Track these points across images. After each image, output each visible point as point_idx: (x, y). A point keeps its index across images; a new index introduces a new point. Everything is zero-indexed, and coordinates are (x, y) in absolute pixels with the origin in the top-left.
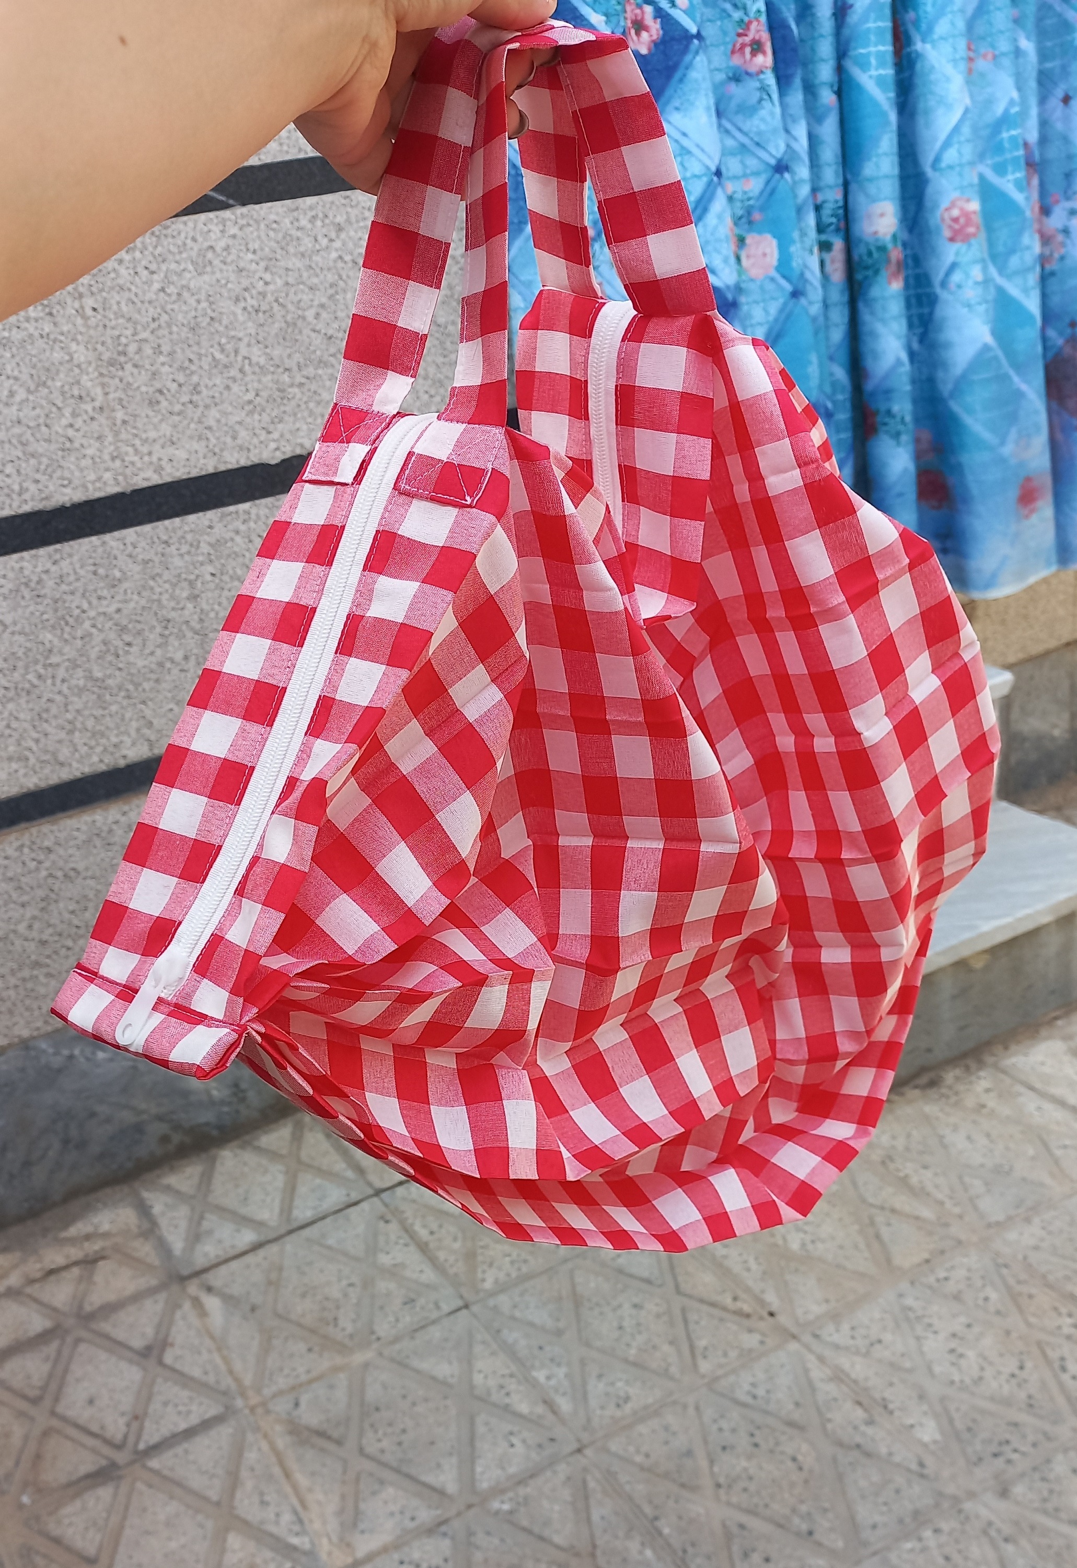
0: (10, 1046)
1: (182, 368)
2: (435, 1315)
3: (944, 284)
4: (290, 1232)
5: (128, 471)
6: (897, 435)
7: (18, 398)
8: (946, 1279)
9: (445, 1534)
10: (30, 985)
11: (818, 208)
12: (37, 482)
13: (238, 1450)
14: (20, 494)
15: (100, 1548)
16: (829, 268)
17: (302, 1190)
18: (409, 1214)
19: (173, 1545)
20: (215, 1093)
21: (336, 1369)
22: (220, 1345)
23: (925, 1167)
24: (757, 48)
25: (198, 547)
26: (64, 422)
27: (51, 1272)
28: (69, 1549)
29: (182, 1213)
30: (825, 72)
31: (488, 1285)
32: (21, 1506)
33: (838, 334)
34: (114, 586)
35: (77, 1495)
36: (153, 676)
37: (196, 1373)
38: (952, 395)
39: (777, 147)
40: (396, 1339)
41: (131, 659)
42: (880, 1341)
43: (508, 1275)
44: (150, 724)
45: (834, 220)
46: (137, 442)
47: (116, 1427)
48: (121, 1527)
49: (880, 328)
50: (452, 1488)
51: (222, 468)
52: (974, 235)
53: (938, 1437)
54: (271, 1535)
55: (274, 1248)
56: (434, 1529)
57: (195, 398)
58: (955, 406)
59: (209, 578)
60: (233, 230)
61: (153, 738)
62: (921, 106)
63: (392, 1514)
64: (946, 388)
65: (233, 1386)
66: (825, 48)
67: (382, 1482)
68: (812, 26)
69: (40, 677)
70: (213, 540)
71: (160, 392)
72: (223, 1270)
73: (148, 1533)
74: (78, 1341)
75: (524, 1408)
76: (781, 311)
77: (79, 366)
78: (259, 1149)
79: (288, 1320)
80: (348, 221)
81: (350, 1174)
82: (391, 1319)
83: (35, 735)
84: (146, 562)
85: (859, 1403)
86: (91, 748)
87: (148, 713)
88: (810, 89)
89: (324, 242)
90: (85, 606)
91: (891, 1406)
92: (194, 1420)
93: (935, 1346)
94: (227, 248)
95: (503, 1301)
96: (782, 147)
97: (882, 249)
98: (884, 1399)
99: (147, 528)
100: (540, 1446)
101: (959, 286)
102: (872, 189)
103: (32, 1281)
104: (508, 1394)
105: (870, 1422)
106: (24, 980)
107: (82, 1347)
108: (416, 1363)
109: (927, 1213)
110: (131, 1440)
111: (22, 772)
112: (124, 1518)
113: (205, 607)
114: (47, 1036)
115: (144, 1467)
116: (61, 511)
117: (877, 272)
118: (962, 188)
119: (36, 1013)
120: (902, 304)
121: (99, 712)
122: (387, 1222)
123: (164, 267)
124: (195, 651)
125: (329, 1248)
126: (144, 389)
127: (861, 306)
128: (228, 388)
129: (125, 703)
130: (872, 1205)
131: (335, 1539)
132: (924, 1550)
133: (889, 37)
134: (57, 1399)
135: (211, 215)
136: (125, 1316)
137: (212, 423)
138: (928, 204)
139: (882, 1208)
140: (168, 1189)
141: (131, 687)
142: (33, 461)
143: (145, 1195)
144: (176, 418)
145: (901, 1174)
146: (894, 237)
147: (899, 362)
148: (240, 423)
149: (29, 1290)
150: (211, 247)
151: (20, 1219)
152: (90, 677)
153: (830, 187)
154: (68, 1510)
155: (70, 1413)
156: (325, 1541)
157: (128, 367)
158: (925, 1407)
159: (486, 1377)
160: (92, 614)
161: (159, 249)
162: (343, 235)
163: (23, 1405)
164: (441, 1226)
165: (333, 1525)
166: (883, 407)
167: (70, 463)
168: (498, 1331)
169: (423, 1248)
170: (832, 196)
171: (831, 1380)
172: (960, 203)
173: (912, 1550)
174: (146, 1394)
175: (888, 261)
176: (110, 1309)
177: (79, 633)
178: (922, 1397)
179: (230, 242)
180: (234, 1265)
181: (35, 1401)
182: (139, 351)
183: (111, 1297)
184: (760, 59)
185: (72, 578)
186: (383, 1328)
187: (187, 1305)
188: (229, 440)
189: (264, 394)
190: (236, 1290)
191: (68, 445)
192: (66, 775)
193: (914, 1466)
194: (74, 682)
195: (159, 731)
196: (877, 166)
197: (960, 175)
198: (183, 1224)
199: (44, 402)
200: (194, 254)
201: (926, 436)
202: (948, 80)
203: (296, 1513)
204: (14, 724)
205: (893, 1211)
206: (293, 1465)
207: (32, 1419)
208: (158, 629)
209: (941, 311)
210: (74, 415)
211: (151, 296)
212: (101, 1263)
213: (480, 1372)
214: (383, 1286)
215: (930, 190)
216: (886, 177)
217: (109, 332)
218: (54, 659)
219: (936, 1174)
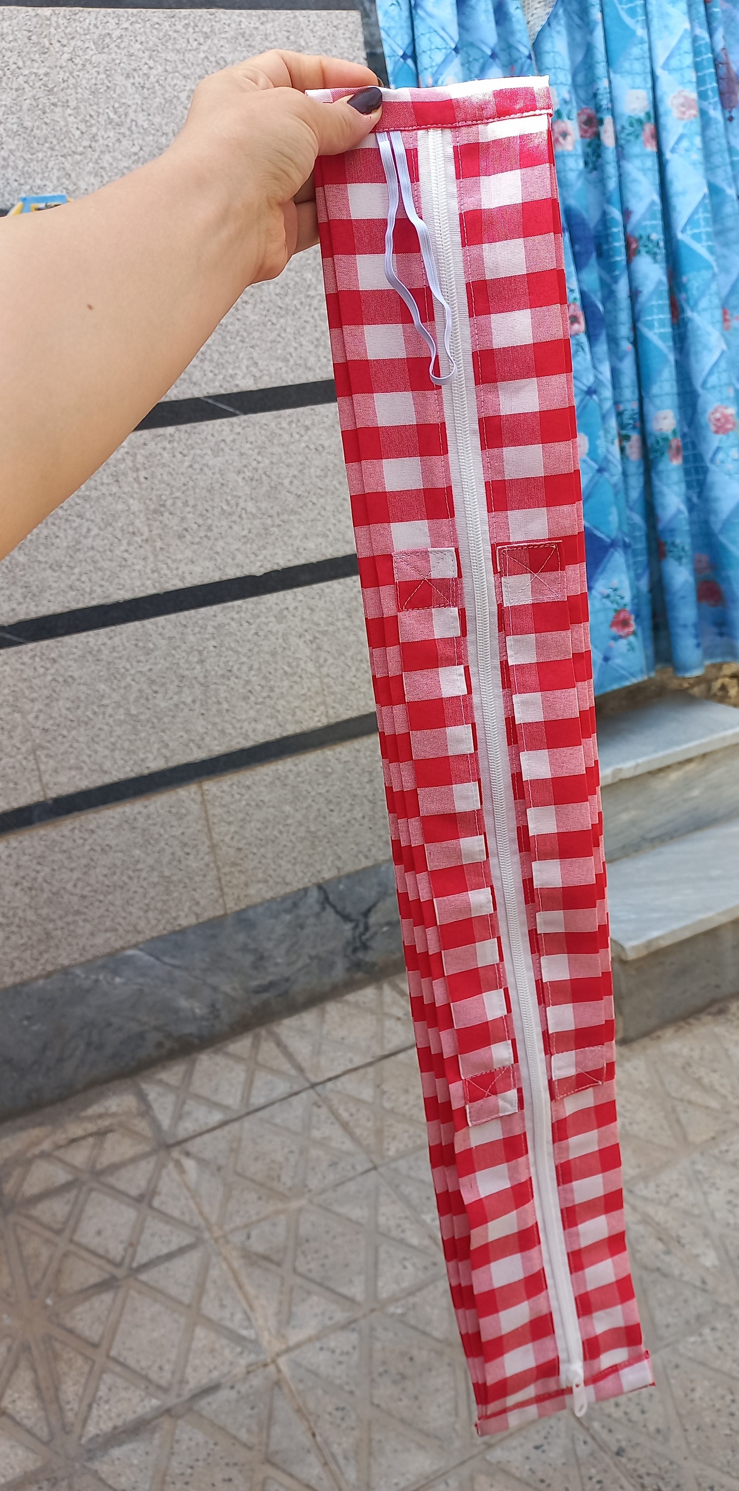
0: (55, 971)
1: (201, 515)
2: (351, 1174)
3: (712, 460)
4: (248, 1114)
5: (162, 580)
6: (679, 559)
7: (93, 533)
8: (727, 1151)
9: (353, 1330)
10: (72, 927)
11: (619, 414)
12: (102, 586)
13: (205, 1268)
14: (90, 594)
15: (102, 1337)
16: (628, 451)
17: (258, 1083)
18: (335, 1101)
19: (155, 1335)
20: (197, 1011)
21: (277, 1213)
22: (194, 1194)
23: (714, 1071)
24: (574, 319)
25: (206, 629)
26: (122, 548)
27: (73, 1141)
28: (79, 1337)
29: (170, 1100)
30: (624, 330)
31: (392, 1153)
32: (46, 1307)
33: (635, 493)
34: (148, 654)
35: (87, 1299)
36: (171, 713)
37: (176, 1213)
38: (722, 531)
39: (588, 379)
40: (323, 1191)
41: (157, 701)
42: (677, 1195)
43: (406, 1146)
44: (167, 746)
45: (631, 422)
46: (169, 562)
47: (116, 1251)
48: (118, 1322)
49: (665, 489)
50: (360, 1297)
51: (224, 578)
52: (731, 429)
53: (717, 1263)
54: (227, 1328)
55: (236, 1126)
56: (346, 1326)
57: (209, 534)
58: (723, 539)
59: (212, 648)
60: (239, 430)
61: (168, 754)
62: (692, 349)
63: (316, 1315)
64: (716, 527)
65: (203, 1223)
66: (624, 316)
67: (309, 1293)
68: (615, 303)
69: (95, 713)
70: (216, 624)
71: (186, 530)
72: (198, 1141)
73: (137, 1326)
74: (91, 1190)
75: (415, 1241)
76: (590, 481)
77: (134, 513)
78: (227, 1054)
79: (245, 1177)
80: (313, 424)
81: (293, 1072)
82: (320, 1176)
83: (89, 752)
84: (170, 638)
85: (660, 1239)
86: (126, 761)
87: (166, 738)
88: (613, 341)
89: (297, 436)
90: (128, 666)
91: (683, 1241)
92: (174, 1247)
93: (717, 1199)
94: (234, 441)
95: (402, 1165)
96: (592, 379)
97: (666, 439)
98: (678, 1236)
99: (173, 617)
100: (426, 1268)
101: (722, 462)
102: (658, 402)
103: (58, 1147)
104: (403, 1231)
105: (668, 1252)
106: (68, 924)
107: (94, 1195)
108: (336, 1208)
109: (714, 1104)
110: (127, 1260)
111: (78, 777)
112: (121, 1315)
113: (208, 667)
114: (82, 965)
115: (136, 1280)
116: (117, 605)
117: (662, 454)
118: (721, 400)
119: (75, 948)
120: (681, 473)
121: (132, 737)
122: (319, 1107)
123: (192, 452)
124: (200, 697)
125: (276, 1125)
126: (175, 528)
127: (654, 476)
128: (230, 527)
129: (151, 731)
130: (674, 1098)
131: (273, 1331)
132: (704, 1342)
133: (667, 309)
134: (74, 1231)
135: (224, 420)
136: (124, 1173)
137: (219, 549)
138: (699, 410)
139: (682, 1100)
140: (160, 1082)
141: (155, 721)
142: (100, 573)
143: (144, 1086)
144: (196, 547)
145: (696, 1076)
146: (674, 432)
147: (679, 512)
148: (237, 550)
149: (56, 1153)
150: (223, 440)
151: (52, 1102)
152: (128, 714)
153: (628, 401)
154: (79, 1309)
155: (84, 1241)
156: (266, 1334)
157: (166, 514)
158: (708, 1242)
159: (388, 1219)
160: (133, 672)
161: (190, 441)
162: (309, 433)
163: (48, 1234)
164: (358, 1110)
165: (272, 1322)
166: (669, 540)
167: (124, 575)
168: (397, 1186)
169: (345, 1126)
170: (630, 406)
171: (640, 1222)
172: (721, 410)
173: (694, 1343)
174: (139, 1228)
175: (670, 447)
176: (114, 1168)
177: (123, 684)
178: (706, 1234)
179: (236, 437)
180: (207, 1137)
181: (58, 1232)
182: (174, 504)
183: (116, 1159)
184: (576, 326)
185: (120, 649)
186: (314, 1183)
187: (171, 1166)
188: (229, 560)
189: (255, 531)
190: (207, 1155)
191: (124, 563)
192: (107, 780)
193: (698, 1283)
194: (117, 717)
195: (173, 751)
196: (661, 387)
197: (720, 392)
198: (170, 1108)
199: (110, 536)
200: (212, 444)
201: (705, 558)
202: (709, 334)
203: (245, 1313)
204: (75, 745)
205: (690, 1102)
206: (244, 1279)
207: (56, 1245)
208: (176, 683)
209: (711, 478)
210: (129, 544)
211: (183, 470)
212: (110, 1135)
213: (383, 1215)
214: (314, 1152)
215: (701, 401)
216: (668, 394)
217: (154, 492)
218: (105, 702)
219: (722, 1076)
